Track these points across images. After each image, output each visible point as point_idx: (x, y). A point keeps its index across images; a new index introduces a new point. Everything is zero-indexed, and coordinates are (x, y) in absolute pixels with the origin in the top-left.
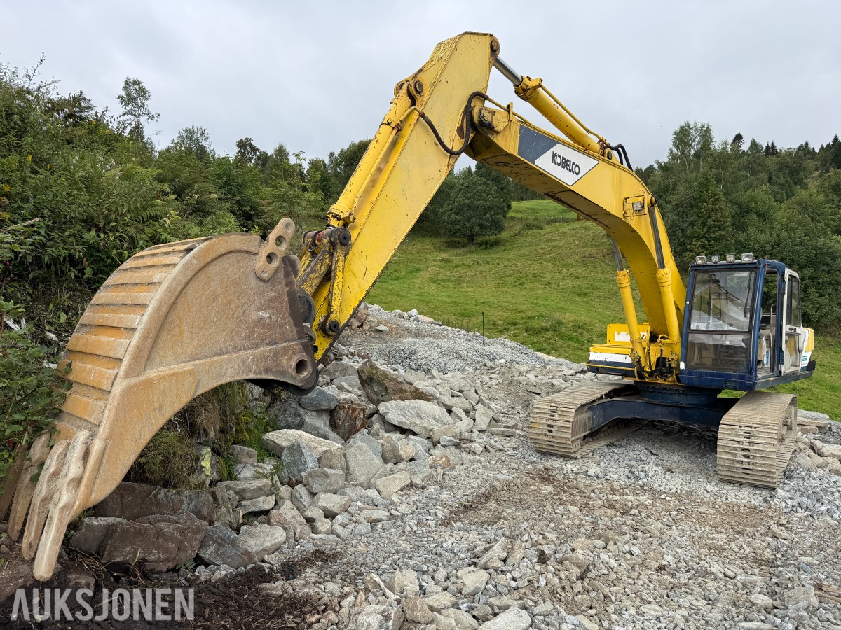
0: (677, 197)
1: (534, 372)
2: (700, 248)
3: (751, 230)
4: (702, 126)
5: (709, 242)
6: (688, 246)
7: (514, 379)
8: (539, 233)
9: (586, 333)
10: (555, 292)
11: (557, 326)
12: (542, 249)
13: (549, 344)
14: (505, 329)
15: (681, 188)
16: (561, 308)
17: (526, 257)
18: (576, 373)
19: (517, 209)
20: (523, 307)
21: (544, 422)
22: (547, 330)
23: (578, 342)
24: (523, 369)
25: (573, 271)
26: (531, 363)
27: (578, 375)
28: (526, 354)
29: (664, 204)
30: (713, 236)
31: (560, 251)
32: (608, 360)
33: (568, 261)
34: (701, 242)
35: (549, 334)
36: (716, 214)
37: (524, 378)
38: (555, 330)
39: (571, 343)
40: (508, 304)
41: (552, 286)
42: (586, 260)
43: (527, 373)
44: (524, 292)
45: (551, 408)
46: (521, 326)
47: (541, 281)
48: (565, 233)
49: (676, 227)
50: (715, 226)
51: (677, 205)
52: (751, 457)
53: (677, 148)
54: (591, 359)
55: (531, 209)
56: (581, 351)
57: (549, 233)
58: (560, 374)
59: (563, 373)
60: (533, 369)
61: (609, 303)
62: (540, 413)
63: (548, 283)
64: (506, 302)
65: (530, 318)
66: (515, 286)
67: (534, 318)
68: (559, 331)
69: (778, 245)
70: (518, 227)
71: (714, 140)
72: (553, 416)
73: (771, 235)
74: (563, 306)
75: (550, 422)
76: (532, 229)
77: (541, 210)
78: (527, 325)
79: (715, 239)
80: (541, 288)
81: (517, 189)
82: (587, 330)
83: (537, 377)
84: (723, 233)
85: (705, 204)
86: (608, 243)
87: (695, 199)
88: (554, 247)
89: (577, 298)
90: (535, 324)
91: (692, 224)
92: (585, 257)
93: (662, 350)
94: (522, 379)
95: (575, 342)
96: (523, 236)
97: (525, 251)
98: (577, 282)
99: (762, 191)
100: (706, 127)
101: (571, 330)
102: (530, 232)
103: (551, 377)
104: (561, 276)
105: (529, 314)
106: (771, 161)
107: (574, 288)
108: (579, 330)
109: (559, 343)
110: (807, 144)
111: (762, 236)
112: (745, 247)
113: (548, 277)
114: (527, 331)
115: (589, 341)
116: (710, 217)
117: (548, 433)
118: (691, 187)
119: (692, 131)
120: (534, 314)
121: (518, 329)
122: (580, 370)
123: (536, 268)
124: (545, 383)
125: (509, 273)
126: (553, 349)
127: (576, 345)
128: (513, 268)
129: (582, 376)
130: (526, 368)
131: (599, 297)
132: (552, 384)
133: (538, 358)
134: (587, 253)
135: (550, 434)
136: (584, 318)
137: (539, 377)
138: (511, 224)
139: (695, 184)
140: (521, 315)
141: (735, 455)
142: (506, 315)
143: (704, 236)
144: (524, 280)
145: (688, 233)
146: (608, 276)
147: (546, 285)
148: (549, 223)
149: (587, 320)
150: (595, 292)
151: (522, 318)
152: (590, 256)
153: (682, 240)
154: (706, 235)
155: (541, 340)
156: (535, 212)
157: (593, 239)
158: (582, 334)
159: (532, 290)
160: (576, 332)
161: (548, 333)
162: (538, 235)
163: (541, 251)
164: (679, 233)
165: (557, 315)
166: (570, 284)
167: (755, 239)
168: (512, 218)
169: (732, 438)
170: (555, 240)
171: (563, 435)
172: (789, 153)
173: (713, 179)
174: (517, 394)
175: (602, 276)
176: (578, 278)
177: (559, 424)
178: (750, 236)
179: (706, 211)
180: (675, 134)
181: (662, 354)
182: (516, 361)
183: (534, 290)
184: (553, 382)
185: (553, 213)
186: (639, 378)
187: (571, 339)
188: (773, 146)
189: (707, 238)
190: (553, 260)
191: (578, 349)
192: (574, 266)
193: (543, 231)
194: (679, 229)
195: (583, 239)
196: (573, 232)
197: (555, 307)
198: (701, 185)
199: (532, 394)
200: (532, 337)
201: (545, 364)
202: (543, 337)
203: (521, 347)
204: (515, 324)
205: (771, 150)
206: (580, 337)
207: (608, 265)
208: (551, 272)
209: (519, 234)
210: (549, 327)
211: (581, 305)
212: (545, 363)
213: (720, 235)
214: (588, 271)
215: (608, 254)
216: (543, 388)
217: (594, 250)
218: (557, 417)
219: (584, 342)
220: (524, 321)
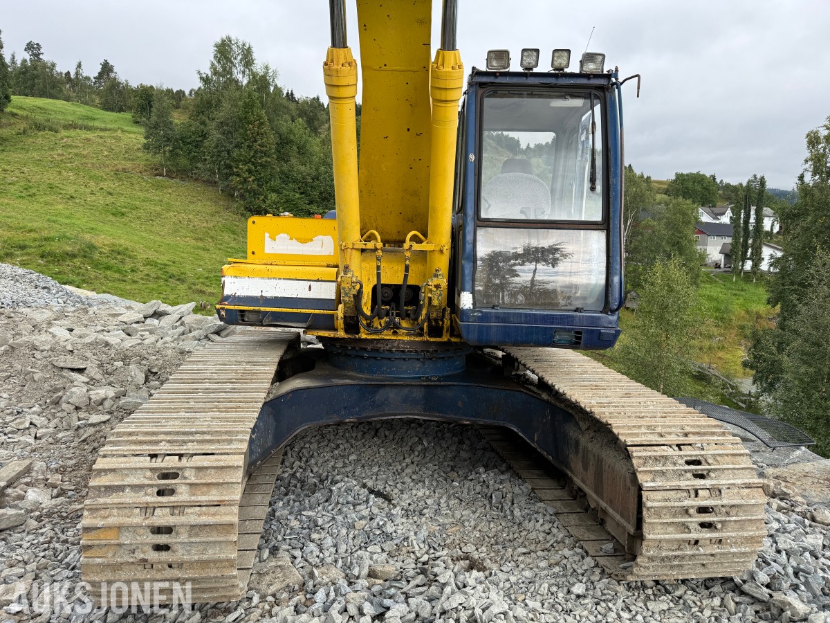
0: (222, 114)
1: (66, 322)
2: (247, 173)
3: (294, 161)
4: (244, 45)
5: (256, 167)
6: (235, 170)
7: (19, 340)
8: (54, 136)
9: (128, 260)
10: (81, 209)
11: (87, 252)
12: (59, 155)
13: (78, 274)
14: (7, 254)
15: (226, 104)
16: (92, 229)
17: (38, 162)
18: (145, 318)
19: (19, 104)
20: (35, 225)
21: (137, 519)
22: (74, 256)
23: (119, 271)
24: (40, 316)
25: (104, 185)
26: (56, 305)
27: (149, 321)
28: (45, 288)
29: (207, 121)
30: (259, 161)
31: (84, 160)
32: (268, 294)
33: (95, 172)
34: (248, 166)
35: (77, 262)
36: (262, 139)
37: (44, 337)
38: (85, 257)
39: (109, 273)
40: (9, 220)
41: (77, 201)
42: (118, 174)
43: (50, 324)
44: (36, 206)
45: (158, 463)
46: (33, 250)
47: (61, 194)
48: (89, 140)
49: (221, 147)
50: (262, 152)
51: (221, 123)
52: (719, 526)
53: (219, 62)
54: (227, 292)
55: (41, 108)
56: (124, 284)
57: (68, 137)
58: (116, 321)
59: (121, 318)
60: (61, 315)
61: (153, 225)
62: (121, 488)
63: (72, 197)
64: (8, 217)
65: (47, 239)
66: (21, 197)
67: (53, 240)
68: (91, 258)
69: (317, 179)
70: (22, 125)
71: (255, 62)
72: (172, 492)
73: (311, 168)
74: (94, 226)
75: (162, 518)
76: (44, 130)
77: (55, 112)
78: (43, 248)
79: (261, 165)
80: (61, 203)
81: (18, 82)
82: (130, 257)
83: (71, 330)
84: (269, 160)
85: (251, 126)
86: (145, 158)
87: (241, 120)
88: (76, 155)
89: (111, 218)
90: (55, 247)
91: (238, 146)
92: (117, 171)
93: (378, 268)
94: (41, 339)
95: (115, 272)
96: (30, 136)
97: (35, 155)
98: (110, 199)
99: (300, 124)
100: (247, 46)
101: (108, 257)
102: (40, 133)
103: (99, 328)
104: (88, 191)
105: (45, 234)
106: (292, 106)
107: (107, 205)
108: (119, 257)
109: (92, 274)
110: (318, 98)
111: (302, 168)
112: (288, 178)
113: (71, 190)
114: (42, 256)
115: (132, 271)
116: (256, 141)
117: (153, 556)
118: (236, 106)
119: (233, 46)
120: (52, 234)
121: (29, 254)
122: (151, 312)
123: (52, 177)
124: (91, 344)
125: (9, 180)
126: (84, 281)
127: (116, 275)
128: (17, 173)
129: (156, 322)
130: (47, 314)
131: (139, 218)
132: (107, 344)
133: (69, 295)
134: (120, 167)
135: (164, 556)
136: (123, 241)
137: (77, 331)
138: (12, 121)
139: (241, 103)
140: (33, 235)
141: (685, 527)
142: (9, 234)
143: (250, 161)
144: (34, 191)
145: (235, 155)
146: (147, 195)
147: (68, 199)
148: (66, 127)
149: (129, 244)
150: (134, 212)
151: (35, 240)
152: (124, 170)
153: (228, 162)
154: (253, 160)
155: (66, 269)
156: (45, 113)
157: (126, 152)
158: (122, 262)
159: (47, 203)
160: (115, 258)
161: (75, 260)
162: (53, 138)
163: (58, 158)
164: (225, 154)
165: (87, 237)
166: (101, 200)
167: (298, 170)
168: (14, 115)
169: (675, 483)
170: (77, 147)
171: (211, 553)
172: (305, 102)
173: (258, 101)
174: (27, 377)
175: (141, 195)
176: (111, 194)
177: (193, 520)
178: (292, 167)
179: (252, 134)
180: (216, 46)
181: (406, 277)
182: (25, 303)
183: (52, 205)
184: (107, 338)
185: (71, 118)
186: (347, 330)
187: (108, 268)
188: (292, 94)
189: (253, 164)
190: (76, 170)
191: (119, 280)
192: (105, 179)
193: (59, 135)
194: (225, 150)
195: (113, 149)
196: (100, 141)
197: (83, 227)
198: (246, 105)
199: (65, 373)
200: (51, 266)
201: (85, 306)
202: (69, 265)
203: (34, 277)
204: (22, 247)
205: (290, 96)
206: (121, 266)
207: (148, 183)
208: (75, 184)
209: (24, 132)
210: (76, 252)
211: (118, 226)
212: (83, 303)
213: (266, 161)
214: (123, 187)
215: (146, 171)
216: (89, 354)
217: (129, 165)
218: (183, 495)
219: (126, 271)
220: (37, 243)
